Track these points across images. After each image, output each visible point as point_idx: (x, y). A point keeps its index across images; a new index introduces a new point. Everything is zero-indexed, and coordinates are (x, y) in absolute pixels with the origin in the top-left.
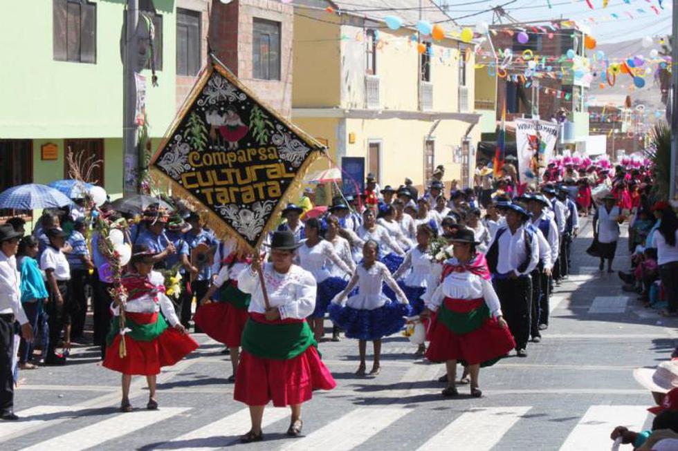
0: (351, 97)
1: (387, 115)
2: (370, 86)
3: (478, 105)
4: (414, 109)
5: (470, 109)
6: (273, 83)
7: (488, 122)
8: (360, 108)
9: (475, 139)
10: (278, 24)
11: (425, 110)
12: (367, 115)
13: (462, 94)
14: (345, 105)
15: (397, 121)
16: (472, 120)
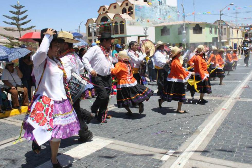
0: (231, 37)
1: (234, 39)
2: (232, 35)
3: (243, 37)
4: (236, 37)
5: (242, 37)
6: (225, 35)
7: (244, 39)
8: (231, 38)
9: (242, 41)
10: (226, 29)
11: (238, 38)
12: (232, 39)
13: (241, 35)
14: (230, 37)
15: (235, 40)
16: (242, 39)
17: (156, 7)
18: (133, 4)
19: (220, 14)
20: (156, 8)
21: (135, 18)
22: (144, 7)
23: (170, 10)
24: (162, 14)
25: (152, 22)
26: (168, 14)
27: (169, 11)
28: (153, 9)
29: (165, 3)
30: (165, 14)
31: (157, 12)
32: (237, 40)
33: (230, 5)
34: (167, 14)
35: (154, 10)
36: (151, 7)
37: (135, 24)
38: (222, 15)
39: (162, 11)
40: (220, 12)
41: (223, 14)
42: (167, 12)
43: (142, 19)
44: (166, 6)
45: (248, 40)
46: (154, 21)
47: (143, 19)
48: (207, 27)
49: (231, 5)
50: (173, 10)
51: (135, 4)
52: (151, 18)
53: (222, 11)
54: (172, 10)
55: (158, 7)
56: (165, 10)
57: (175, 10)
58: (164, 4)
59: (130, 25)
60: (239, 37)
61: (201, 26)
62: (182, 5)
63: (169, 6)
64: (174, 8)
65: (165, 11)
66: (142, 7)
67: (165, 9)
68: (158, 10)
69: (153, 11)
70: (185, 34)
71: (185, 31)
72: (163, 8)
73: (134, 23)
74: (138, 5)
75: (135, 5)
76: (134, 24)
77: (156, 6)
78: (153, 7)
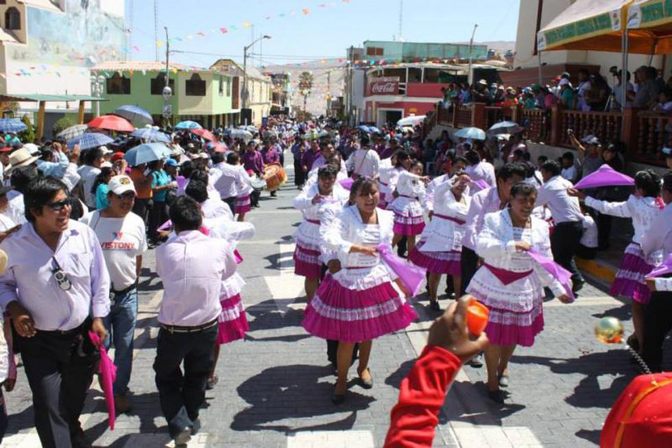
0: (251, 99)
2: (253, 96)
3: (270, 99)
4: (258, 101)
5: (268, 101)
7: (272, 104)
9: (269, 110)
11: (261, 102)
13: (267, 96)
16: (269, 104)
17: (76, 15)
18: (20, 3)
19: (245, 56)
20: (76, 18)
21: (27, 41)
22: (48, 13)
23: (110, 25)
24: (92, 34)
25: (66, 54)
26: (106, 34)
27: (108, 25)
28: (69, 19)
29: (98, 6)
30: (97, 33)
31: (78, 28)
32: (261, 106)
33: (265, 37)
34: (101, 32)
35: (73, 21)
36: (64, 14)
37: (27, 55)
38: (248, 57)
39: (90, 25)
40: (243, 51)
41: (251, 55)
42: (102, 29)
43: (43, 44)
44: (100, 13)
45: (279, 108)
46: (73, 50)
47: (45, 45)
48: (216, 79)
49: (266, 39)
50: (117, 26)
51: (26, 3)
52: (64, 42)
53: (249, 47)
54: (112, 25)
55: (81, 14)
56: (98, 23)
57: (120, 26)
58: (97, 9)
59: (15, 58)
60: (264, 100)
61: (203, 79)
62: (166, 28)
63: (106, 15)
64: (119, 19)
65: (96, 25)
66: (45, 12)
67: (98, 21)
68: (83, 22)
69: (69, 24)
70: (169, 93)
71: (169, 86)
72: (94, 19)
73: (25, 53)
74: (34, 7)
75: (26, 5)
76: (23, 57)
77: (77, 11)
78: (71, 16)
